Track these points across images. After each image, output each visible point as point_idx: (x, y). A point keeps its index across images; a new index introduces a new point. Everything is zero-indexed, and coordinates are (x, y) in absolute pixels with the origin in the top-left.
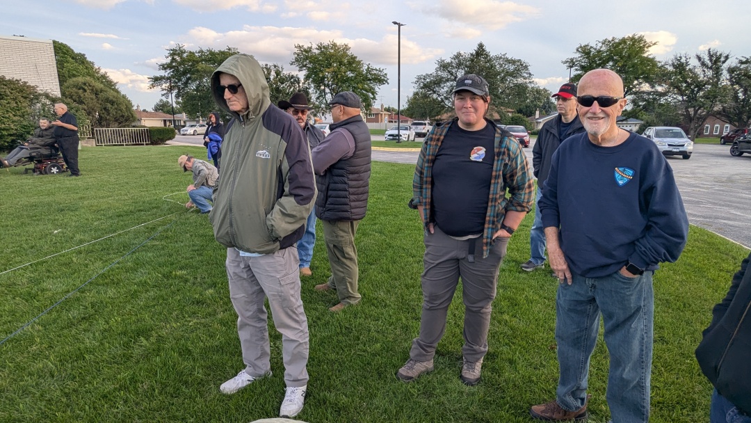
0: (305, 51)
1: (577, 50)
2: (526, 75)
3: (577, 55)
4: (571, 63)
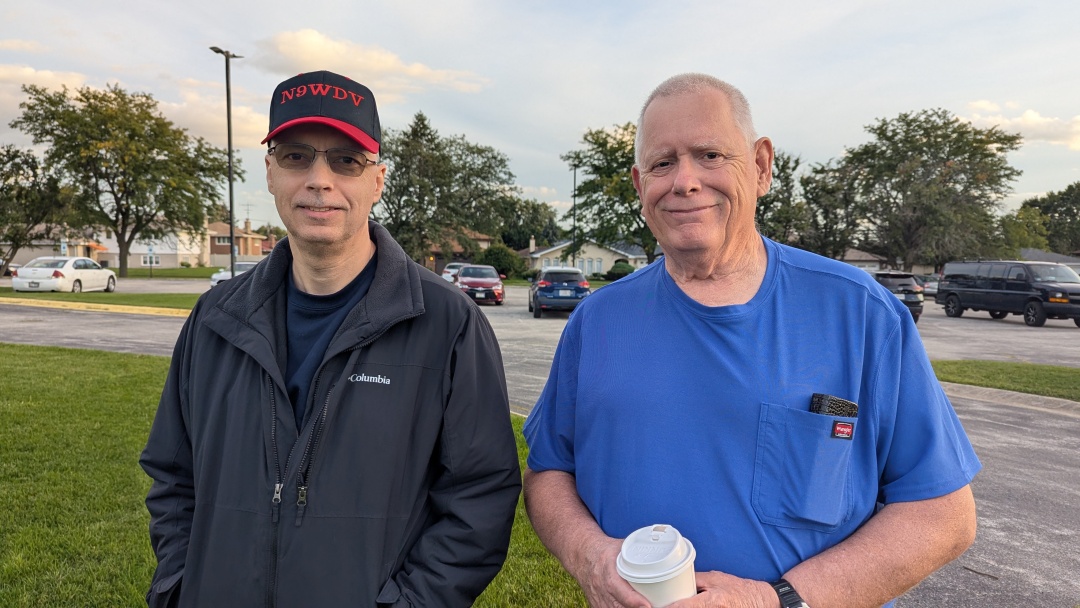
0: (50, 100)
1: (585, 139)
2: (505, 177)
3: (586, 148)
4: (577, 161)
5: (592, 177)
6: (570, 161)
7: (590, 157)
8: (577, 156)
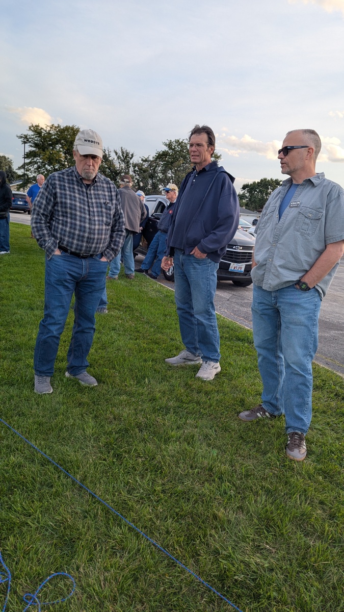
1: (30, 129)
4: (26, 139)
5: (34, 149)
6: (22, 139)
7: (33, 139)
8: (26, 137)
